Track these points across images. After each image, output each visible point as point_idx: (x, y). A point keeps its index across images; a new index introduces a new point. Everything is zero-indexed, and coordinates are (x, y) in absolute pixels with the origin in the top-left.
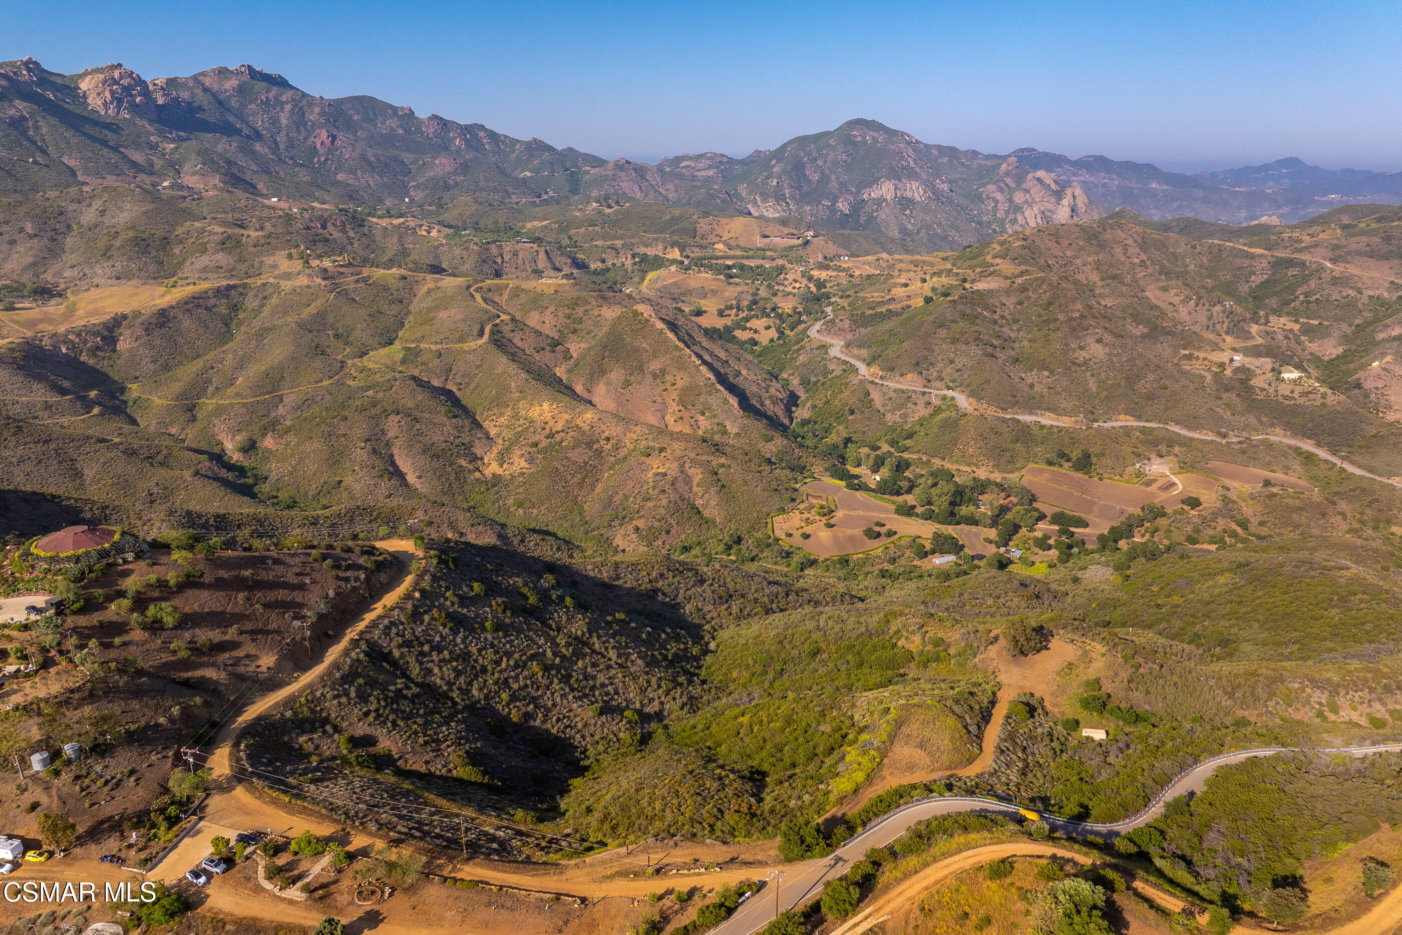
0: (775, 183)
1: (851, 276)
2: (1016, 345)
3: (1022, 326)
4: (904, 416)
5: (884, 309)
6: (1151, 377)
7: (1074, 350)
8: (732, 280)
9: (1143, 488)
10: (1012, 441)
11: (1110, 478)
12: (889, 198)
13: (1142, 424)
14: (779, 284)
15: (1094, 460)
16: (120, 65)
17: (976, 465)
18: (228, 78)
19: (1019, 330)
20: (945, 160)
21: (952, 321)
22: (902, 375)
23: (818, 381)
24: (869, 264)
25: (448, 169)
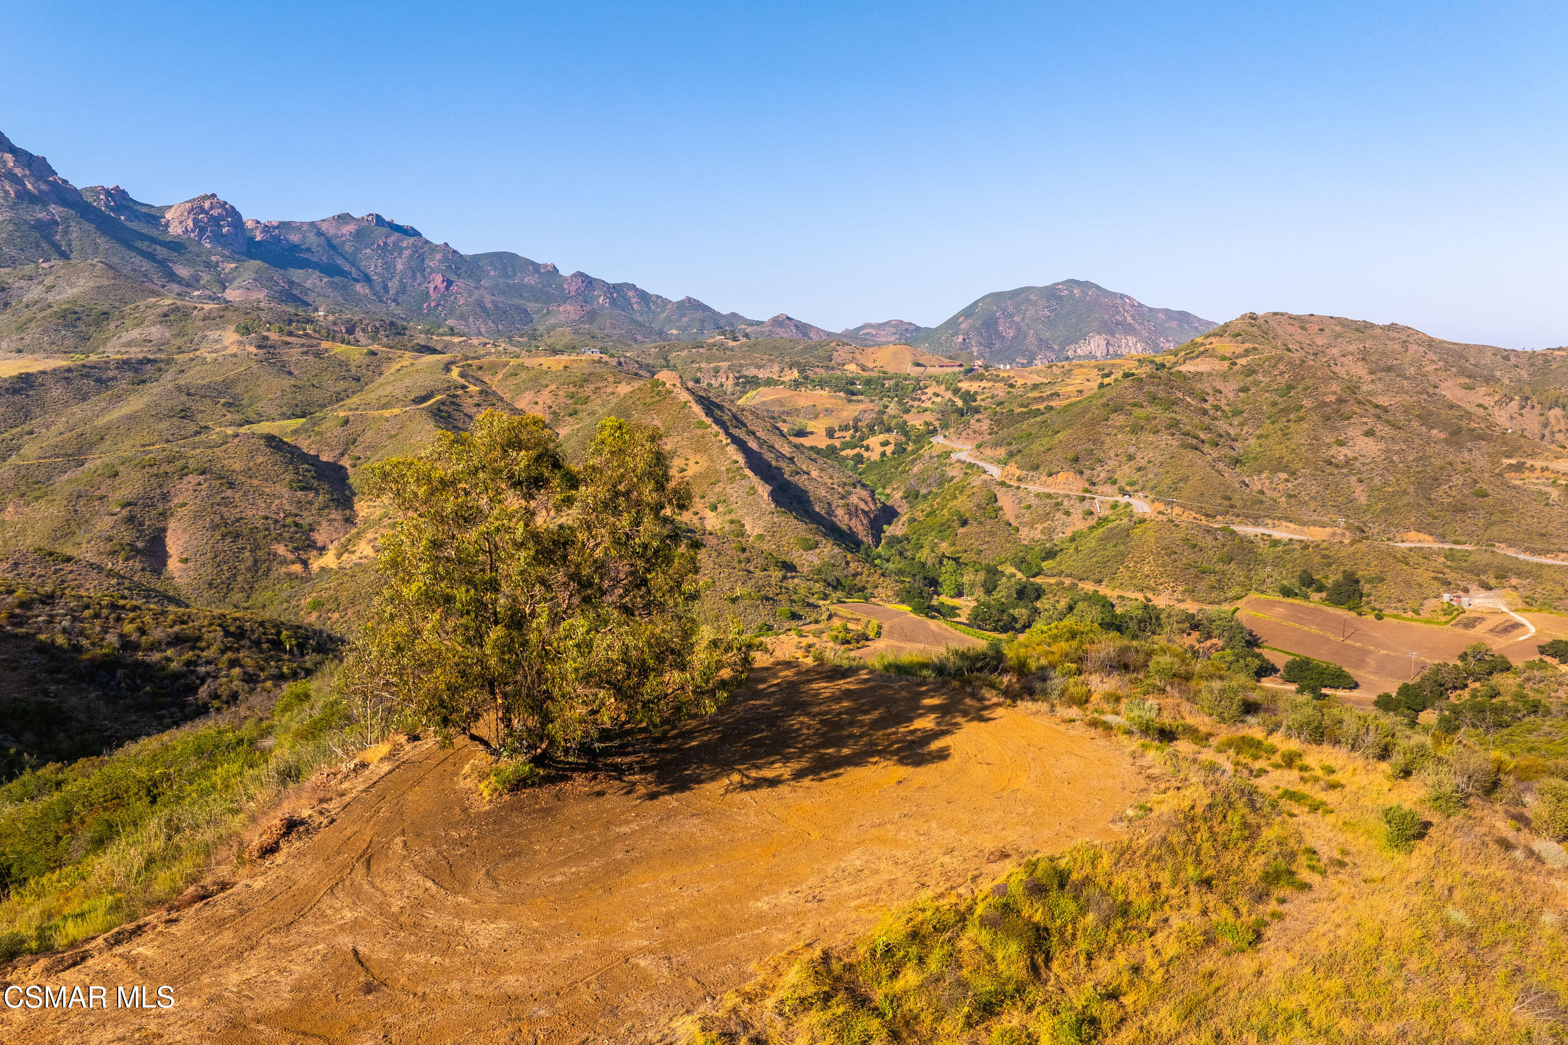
0: (960, 339)
1: (1011, 386)
2: (1237, 445)
3: (1246, 420)
4: (1050, 531)
5: (1042, 407)
6: (1457, 480)
7: (1329, 446)
8: (854, 398)
9: (1460, 630)
10: (1221, 560)
11: (1395, 616)
12: (1098, 354)
13: (1447, 546)
14: (914, 400)
15: (1366, 588)
16: (214, 196)
17: (1153, 590)
18: (347, 223)
19: (1242, 425)
20: (1174, 324)
21: (1135, 405)
22: (1050, 475)
23: (930, 492)
24: (1038, 372)
25: (573, 316)
